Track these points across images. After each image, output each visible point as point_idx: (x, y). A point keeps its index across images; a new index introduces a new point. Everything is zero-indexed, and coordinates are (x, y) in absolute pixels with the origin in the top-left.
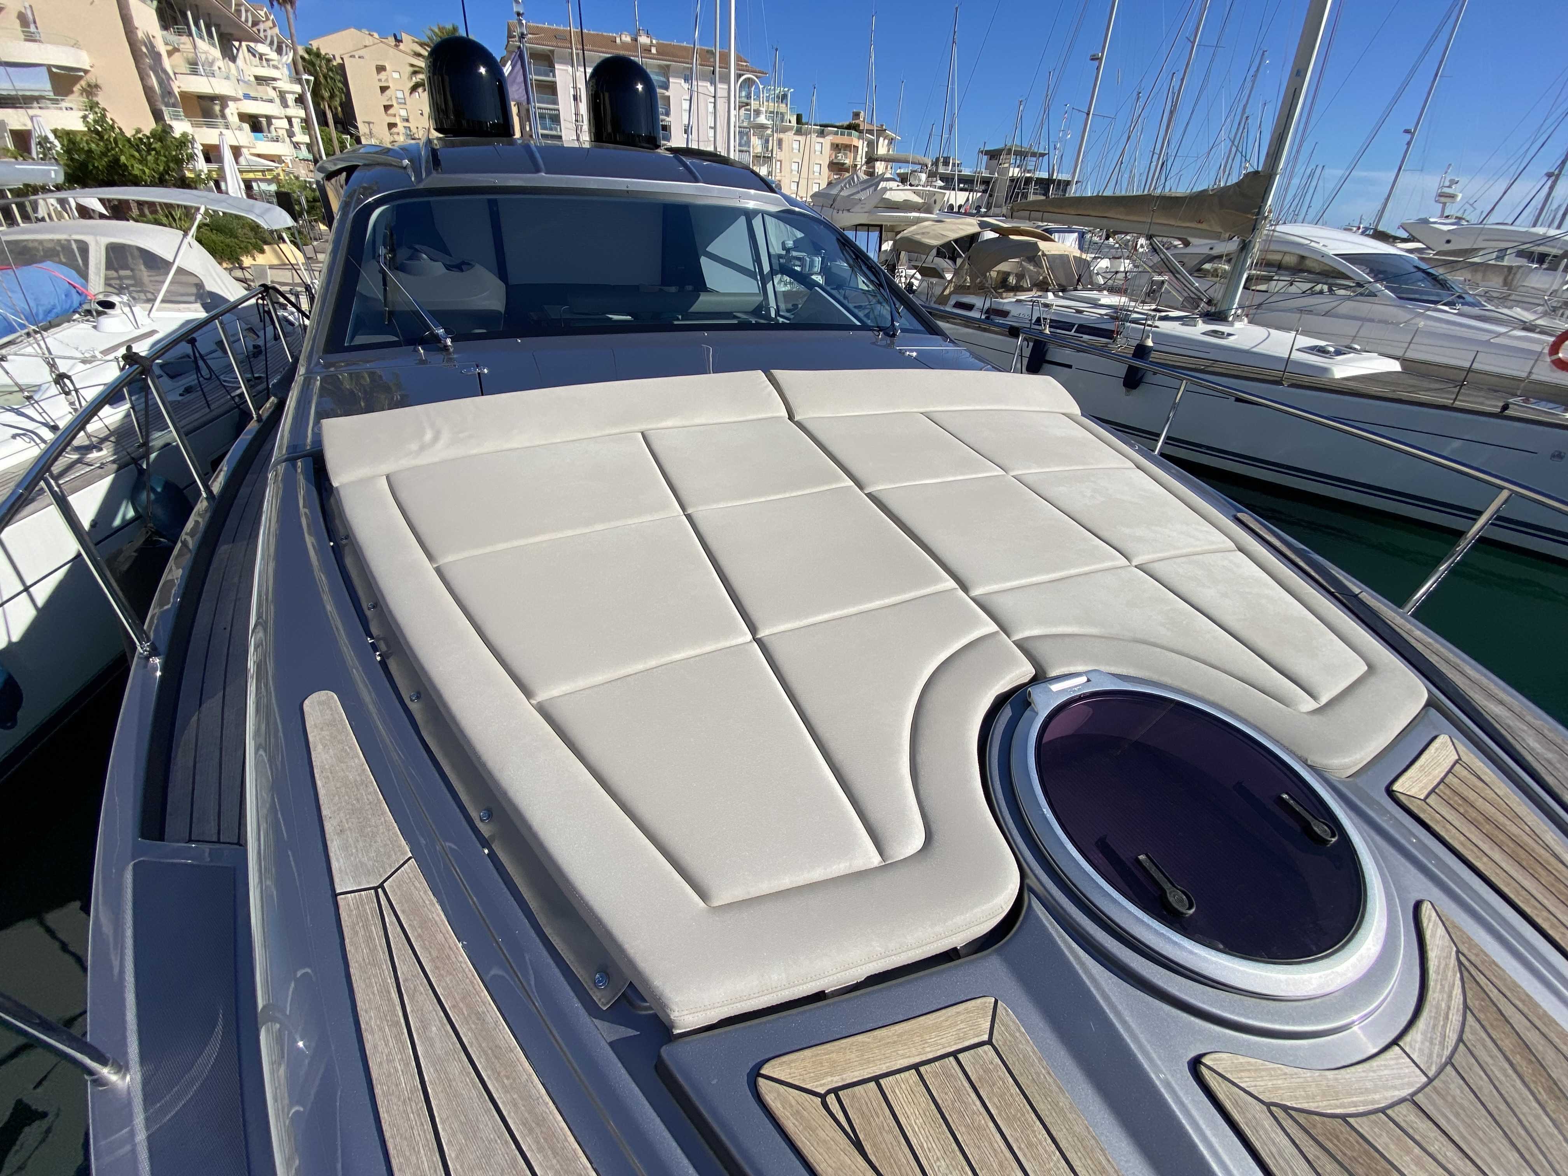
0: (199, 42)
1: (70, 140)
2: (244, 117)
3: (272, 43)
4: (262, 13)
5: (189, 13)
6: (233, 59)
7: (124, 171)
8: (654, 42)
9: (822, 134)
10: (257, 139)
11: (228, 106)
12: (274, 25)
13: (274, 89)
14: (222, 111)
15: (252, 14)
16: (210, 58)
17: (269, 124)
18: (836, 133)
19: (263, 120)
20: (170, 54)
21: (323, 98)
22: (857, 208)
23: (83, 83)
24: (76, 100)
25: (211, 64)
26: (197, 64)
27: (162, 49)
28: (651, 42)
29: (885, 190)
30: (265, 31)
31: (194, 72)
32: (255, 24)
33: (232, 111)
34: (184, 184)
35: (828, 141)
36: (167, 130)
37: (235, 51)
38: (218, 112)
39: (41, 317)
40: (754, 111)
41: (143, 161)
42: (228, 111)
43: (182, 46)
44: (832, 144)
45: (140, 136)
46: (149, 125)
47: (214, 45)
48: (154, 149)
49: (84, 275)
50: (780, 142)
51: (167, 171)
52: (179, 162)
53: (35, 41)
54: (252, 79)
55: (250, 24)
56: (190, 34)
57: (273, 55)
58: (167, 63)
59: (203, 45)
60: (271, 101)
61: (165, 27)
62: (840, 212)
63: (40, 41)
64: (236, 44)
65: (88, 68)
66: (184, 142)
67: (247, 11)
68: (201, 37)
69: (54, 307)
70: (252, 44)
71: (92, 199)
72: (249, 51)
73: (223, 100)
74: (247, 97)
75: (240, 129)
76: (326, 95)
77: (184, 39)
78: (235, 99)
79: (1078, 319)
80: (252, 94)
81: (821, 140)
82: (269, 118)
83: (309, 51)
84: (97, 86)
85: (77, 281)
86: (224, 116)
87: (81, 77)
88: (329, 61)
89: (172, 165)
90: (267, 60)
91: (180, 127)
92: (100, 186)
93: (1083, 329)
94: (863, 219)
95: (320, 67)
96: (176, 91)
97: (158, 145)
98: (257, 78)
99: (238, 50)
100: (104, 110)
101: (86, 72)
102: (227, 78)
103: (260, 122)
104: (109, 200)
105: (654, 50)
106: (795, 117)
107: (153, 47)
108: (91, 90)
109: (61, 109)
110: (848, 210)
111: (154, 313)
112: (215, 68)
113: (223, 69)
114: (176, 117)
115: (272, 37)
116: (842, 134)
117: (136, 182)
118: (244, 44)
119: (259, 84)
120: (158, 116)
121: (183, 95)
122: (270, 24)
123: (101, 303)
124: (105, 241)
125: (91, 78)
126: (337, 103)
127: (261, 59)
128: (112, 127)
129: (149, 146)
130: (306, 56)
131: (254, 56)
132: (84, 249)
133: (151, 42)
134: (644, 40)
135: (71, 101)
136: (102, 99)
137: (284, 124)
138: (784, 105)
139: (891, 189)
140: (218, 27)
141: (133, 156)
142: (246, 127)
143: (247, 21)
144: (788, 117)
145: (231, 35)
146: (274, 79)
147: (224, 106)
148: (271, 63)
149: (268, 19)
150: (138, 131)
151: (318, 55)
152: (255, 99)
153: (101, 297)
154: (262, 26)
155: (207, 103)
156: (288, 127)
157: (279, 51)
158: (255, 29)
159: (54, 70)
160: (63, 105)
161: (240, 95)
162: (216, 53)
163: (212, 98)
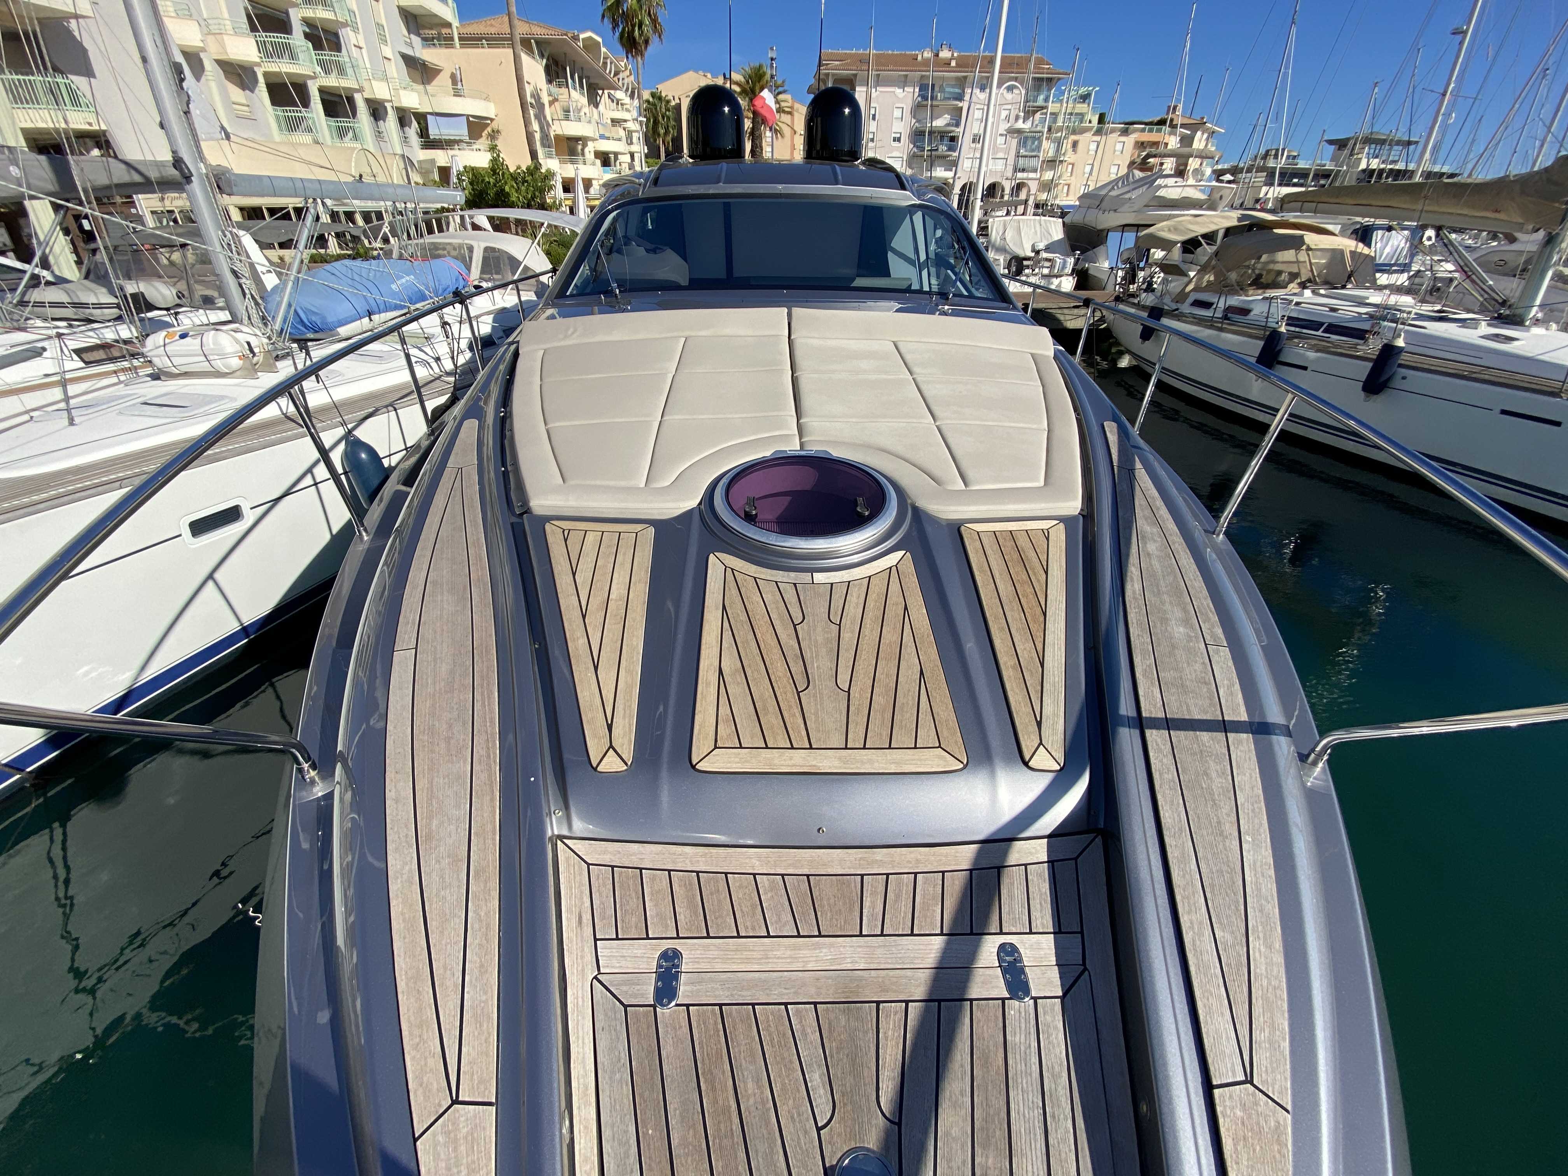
0: (572, 91)
1: (473, 174)
2: (598, 154)
3: (627, 90)
4: (623, 64)
5: (568, 68)
6: (596, 106)
7: (505, 198)
8: (955, 55)
9: (1125, 132)
10: (605, 172)
11: (587, 145)
12: (631, 74)
13: (624, 129)
14: (583, 150)
15: (616, 66)
16: (579, 105)
17: (616, 159)
18: (1143, 130)
19: (612, 156)
20: (551, 103)
21: (659, 135)
22: (1126, 207)
23: (489, 129)
24: (483, 143)
25: (579, 110)
26: (569, 112)
27: (545, 99)
28: (953, 55)
29: (1160, 187)
30: (623, 79)
31: (567, 118)
32: (616, 74)
33: (591, 148)
34: (543, 207)
35: (1130, 140)
36: (537, 166)
37: (598, 98)
38: (580, 151)
39: (440, 292)
40: (1051, 114)
41: (518, 190)
42: (586, 150)
43: (560, 97)
44: (1137, 143)
45: (519, 171)
46: (526, 162)
47: (583, 94)
48: (527, 181)
49: (469, 269)
50: (1075, 144)
51: (533, 198)
52: (542, 191)
53: (460, 96)
54: (609, 121)
55: (612, 75)
56: (567, 87)
57: (627, 100)
58: (548, 111)
59: (575, 94)
60: (620, 140)
61: (550, 81)
62: (1106, 213)
63: (464, 96)
64: (600, 92)
65: (494, 117)
66: (550, 175)
67: (611, 63)
68: (575, 89)
69: (448, 287)
70: (612, 92)
71: (481, 217)
72: (609, 97)
73: (582, 140)
74: (602, 137)
75: (594, 164)
76: (662, 131)
77: (564, 90)
78: (594, 140)
79: (1331, 318)
80: (607, 135)
81: (1123, 139)
82: (616, 154)
83: (653, 95)
84: (498, 131)
85: (464, 271)
86: (583, 154)
87: (489, 124)
88: (668, 102)
89: (537, 193)
90: (622, 104)
91: (550, 163)
92: (489, 207)
93: (1333, 329)
94: (1130, 219)
95: (661, 108)
96: (552, 134)
97: (529, 178)
98: (613, 121)
99: (601, 97)
100: (499, 151)
101: (492, 120)
102: (590, 122)
103: (609, 158)
104: (493, 217)
105: (953, 63)
106: (1097, 116)
107: (539, 98)
108: (494, 135)
109: (473, 150)
110: (1115, 211)
111: (506, 297)
112: (582, 114)
113: (588, 115)
114: (549, 156)
115: (628, 84)
116: (1151, 131)
117: (512, 205)
118: (606, 92)
119: (613, 126)
120: (534, 155)
121: (557, 137)
122: (628, 73)
123: (476, 287)
124: (483, 245)
125: (494, 125)
126: (669, 138)
127: (617, 104)
128: (502, 164)
129: (524, 181)
130: (651, 100)
131: (613, 101)
132: (471, 249)
133: (538, 94)
134: (945, 54)
135: (480, 144)
136: (500, 143)
137: (627, 158)
138: (1086, 105)
139: (1166, 186)
140: (588, 78)
141: (513, 186)
142: (598, 162)
143: (610, 72)
144: (1088, 117)
145: (597, 84)
146: (625, 121)
147: (585, 146)
148: (625, 107)
149: (626, 69)
150: (519, 167)
151: (660, 98)
152: (608, 138)
153: (476, 283)
154: (621, 76)
155: (572, 144)
156: (629, 161)
157: (632, 96)
158: (616, 79)
159: (471, 119)
160: (475, 147)
161: (597, 136)
162: (584, 100)
163: (576, 139)
